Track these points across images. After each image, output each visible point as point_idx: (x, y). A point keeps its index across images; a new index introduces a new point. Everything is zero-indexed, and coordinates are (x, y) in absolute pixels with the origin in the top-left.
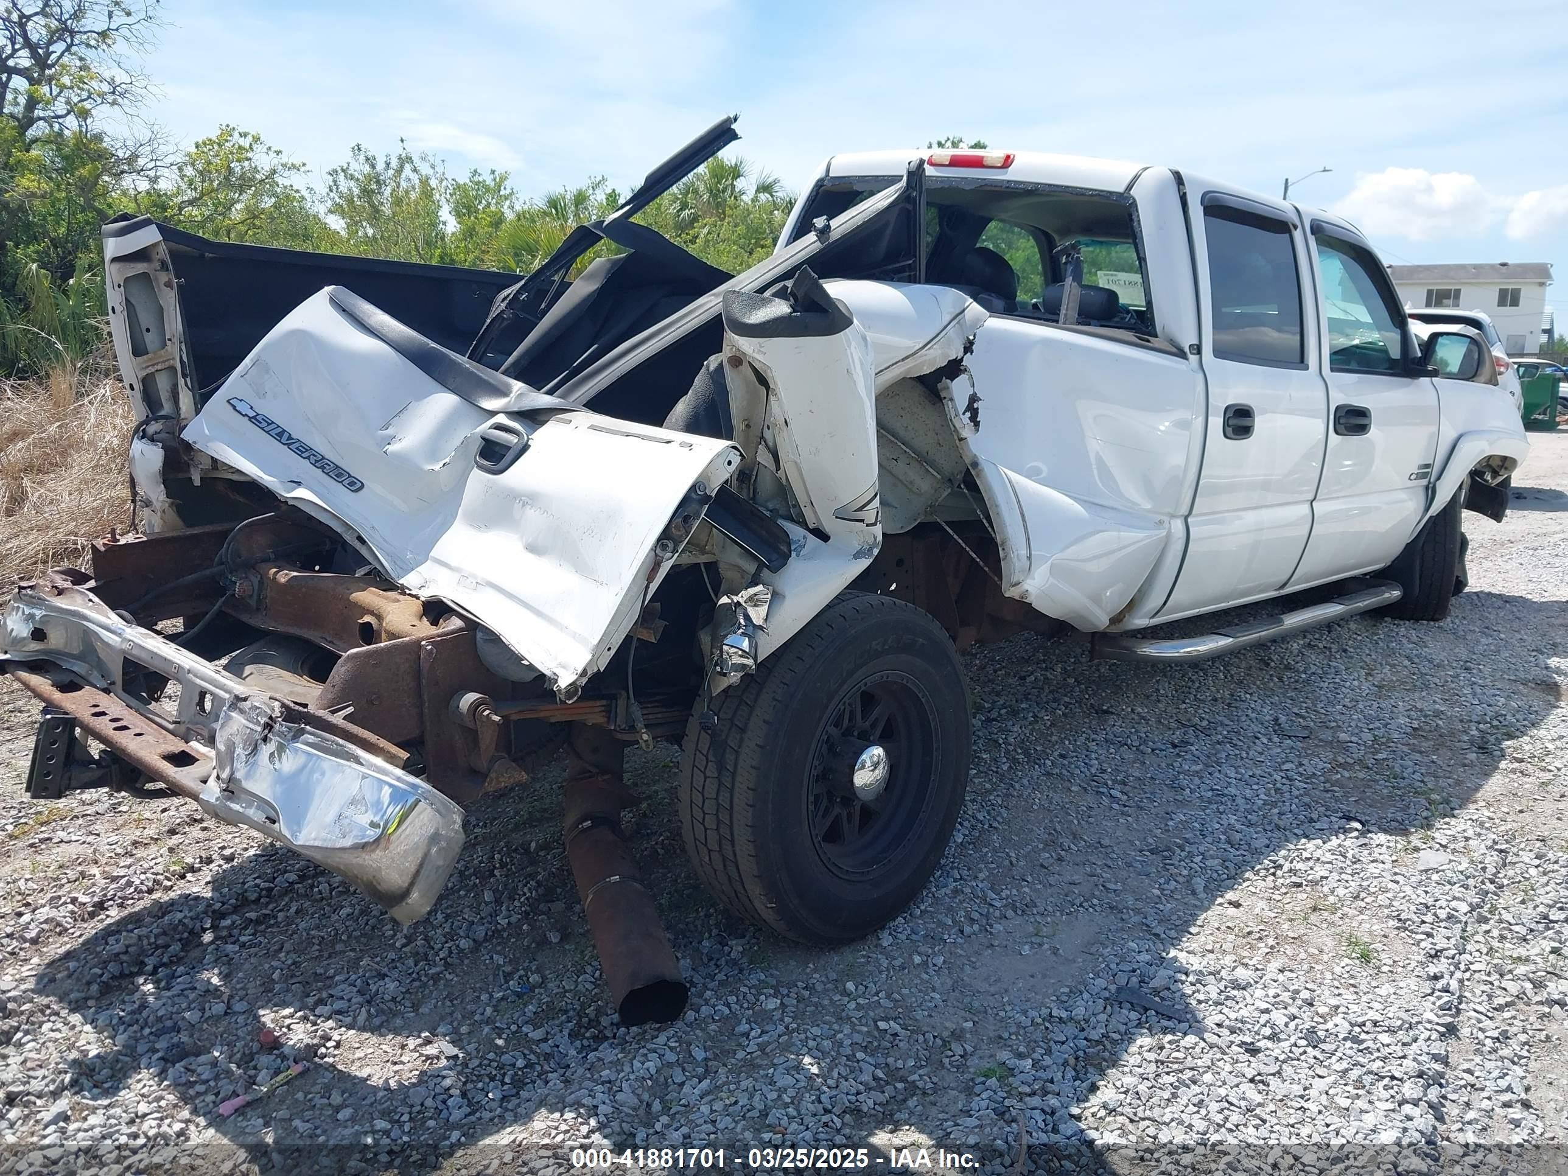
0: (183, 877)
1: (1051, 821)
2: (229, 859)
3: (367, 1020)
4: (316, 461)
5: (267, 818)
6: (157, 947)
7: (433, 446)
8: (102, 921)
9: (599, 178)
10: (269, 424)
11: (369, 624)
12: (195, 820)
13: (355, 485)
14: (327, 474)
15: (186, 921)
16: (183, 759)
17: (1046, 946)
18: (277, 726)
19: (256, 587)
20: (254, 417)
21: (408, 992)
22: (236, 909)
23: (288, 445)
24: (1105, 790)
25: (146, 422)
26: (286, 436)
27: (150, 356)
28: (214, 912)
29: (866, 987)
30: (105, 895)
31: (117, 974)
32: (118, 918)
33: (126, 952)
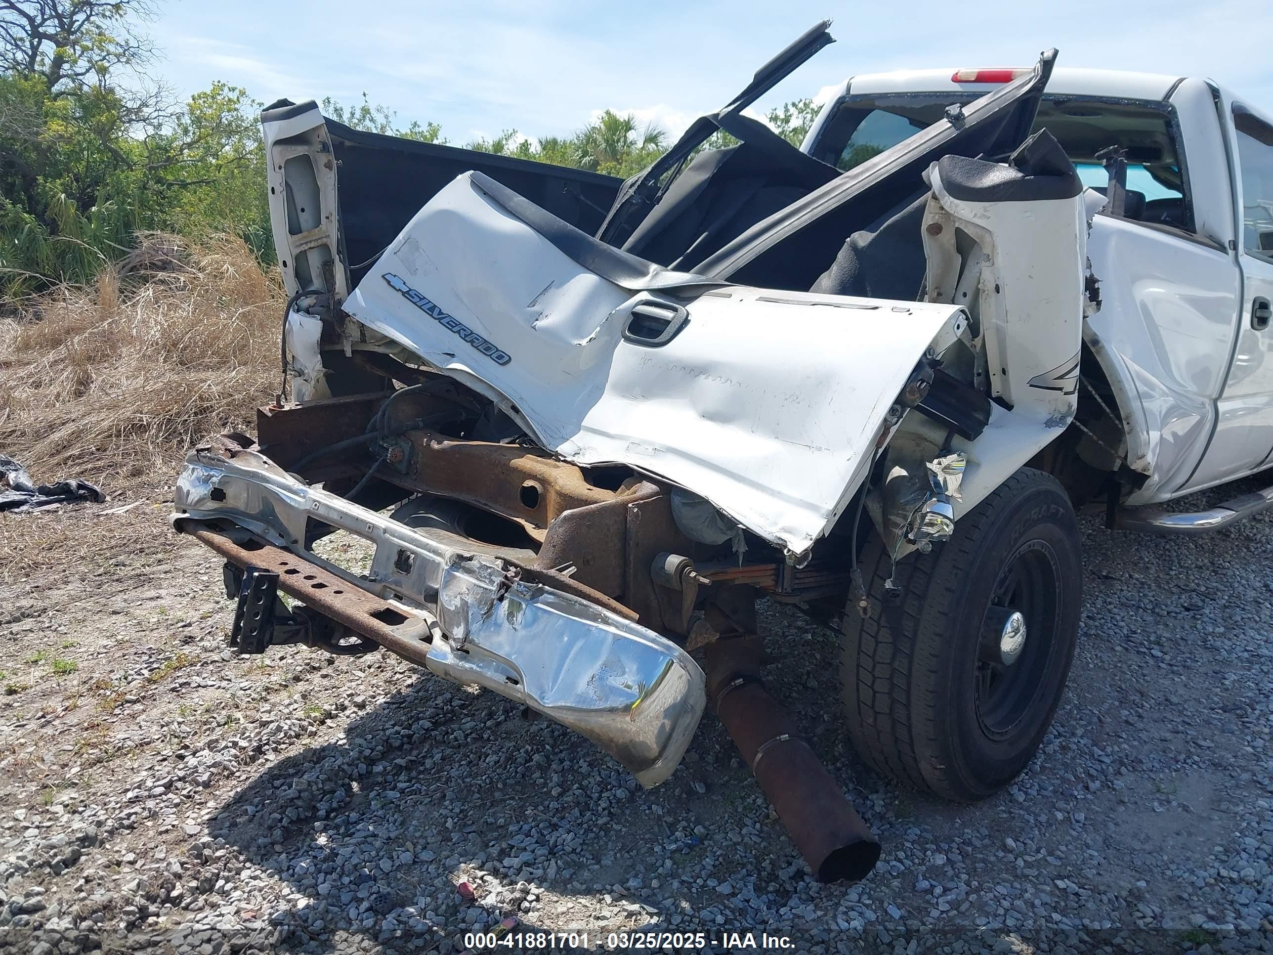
0: (323, 723)
1: (1113, 679)
2: (361, 706)
3: (557, 873)
4: (466, 335)
5: (508, 678)
6: (325, 793)
7: (578, 322)
8: (263, 765)
9: (511, 131)
10: (421, 299)
11: (533, 487)
12: (314, 668)
13: (503, 359)
14: (476, 348)
15: (345, 767)
16: (392, 617)
17: (1174, 803)
18: (515, 586)
19: (407, 453)
20: (407, 292)
21: (583, 843)
22: (384, 756)
23: (439, 320)
24: (1145, 650)
25: (298, 296)
26: (436, 311)
27: (305, 234)
28: (365, 758)
29: (1025, 844)
30: (260, 740)
31: (294, 819)
32: (276, 762)
33: (299, 798)
